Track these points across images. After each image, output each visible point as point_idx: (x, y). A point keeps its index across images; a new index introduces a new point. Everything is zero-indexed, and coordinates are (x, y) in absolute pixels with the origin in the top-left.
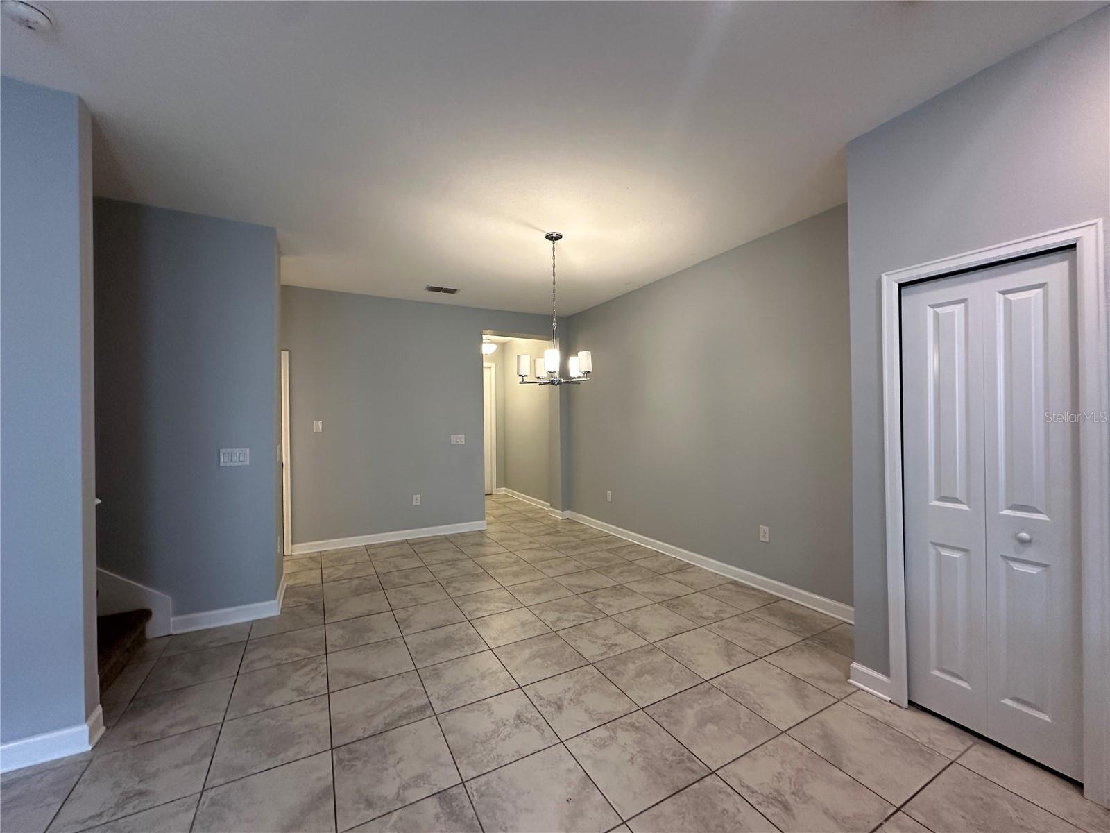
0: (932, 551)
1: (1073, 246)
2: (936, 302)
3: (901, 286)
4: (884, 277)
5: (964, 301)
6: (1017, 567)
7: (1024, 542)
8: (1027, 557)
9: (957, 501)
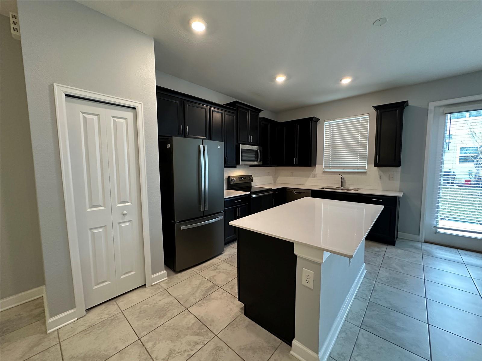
0: (90, 232)
1: (135, 108)
3: (66, 96)
4: (55, 86)
5: (97, 115)
7: (124, 215)
8: (125, 220)
9: (99, 206)
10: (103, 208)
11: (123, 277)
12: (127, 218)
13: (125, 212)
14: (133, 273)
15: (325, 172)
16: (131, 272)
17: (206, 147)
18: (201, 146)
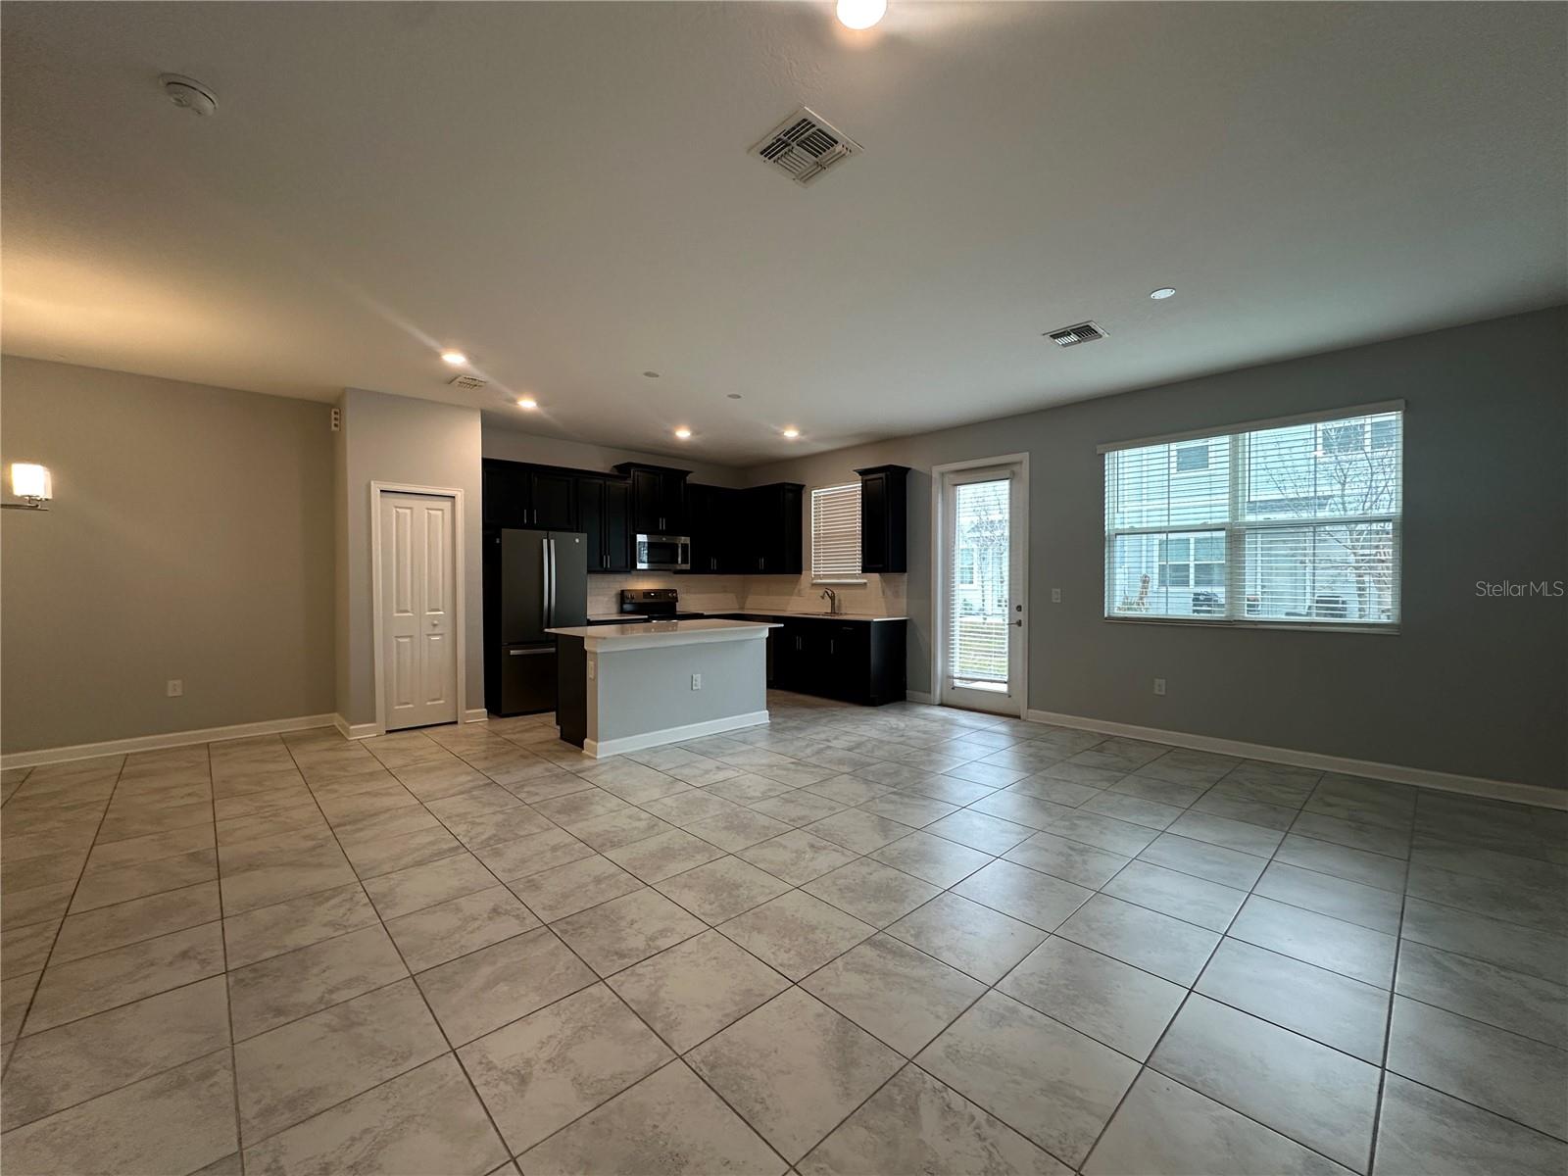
1: (454, 496)
2: (399, 505)
3: (383, 491)
4: (373, 484)
5: (410, 508)
7: (435, 625)
8: (436, 632)
9: (407, 611)
10: (411, 614)
11: (429, 703)
12: (437, 630)
13: (436, 622)
14: (442, 702)
15: (813, 585)
16: (439, 699)
17: (552, 542)
18: (545, 541)
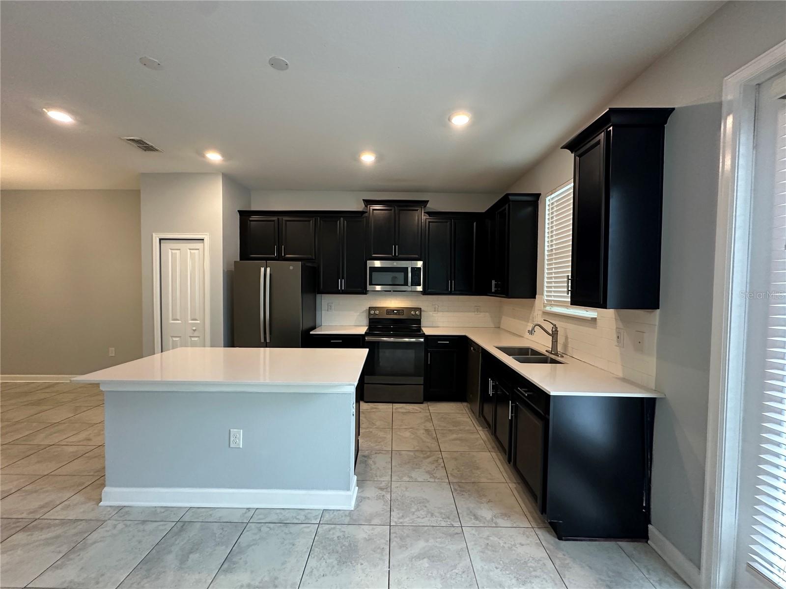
0: (171, 339)
1: (203, 239)
2: (173, 248)
3: (160, 240)
4: (154, 235)
5: (179, 249)
6: (193, 339)
9: (178, 320)
10: (180, 322)
12: (196, 334)
13: (194, 328)
17: (268, 270)
18: (262, 269)
